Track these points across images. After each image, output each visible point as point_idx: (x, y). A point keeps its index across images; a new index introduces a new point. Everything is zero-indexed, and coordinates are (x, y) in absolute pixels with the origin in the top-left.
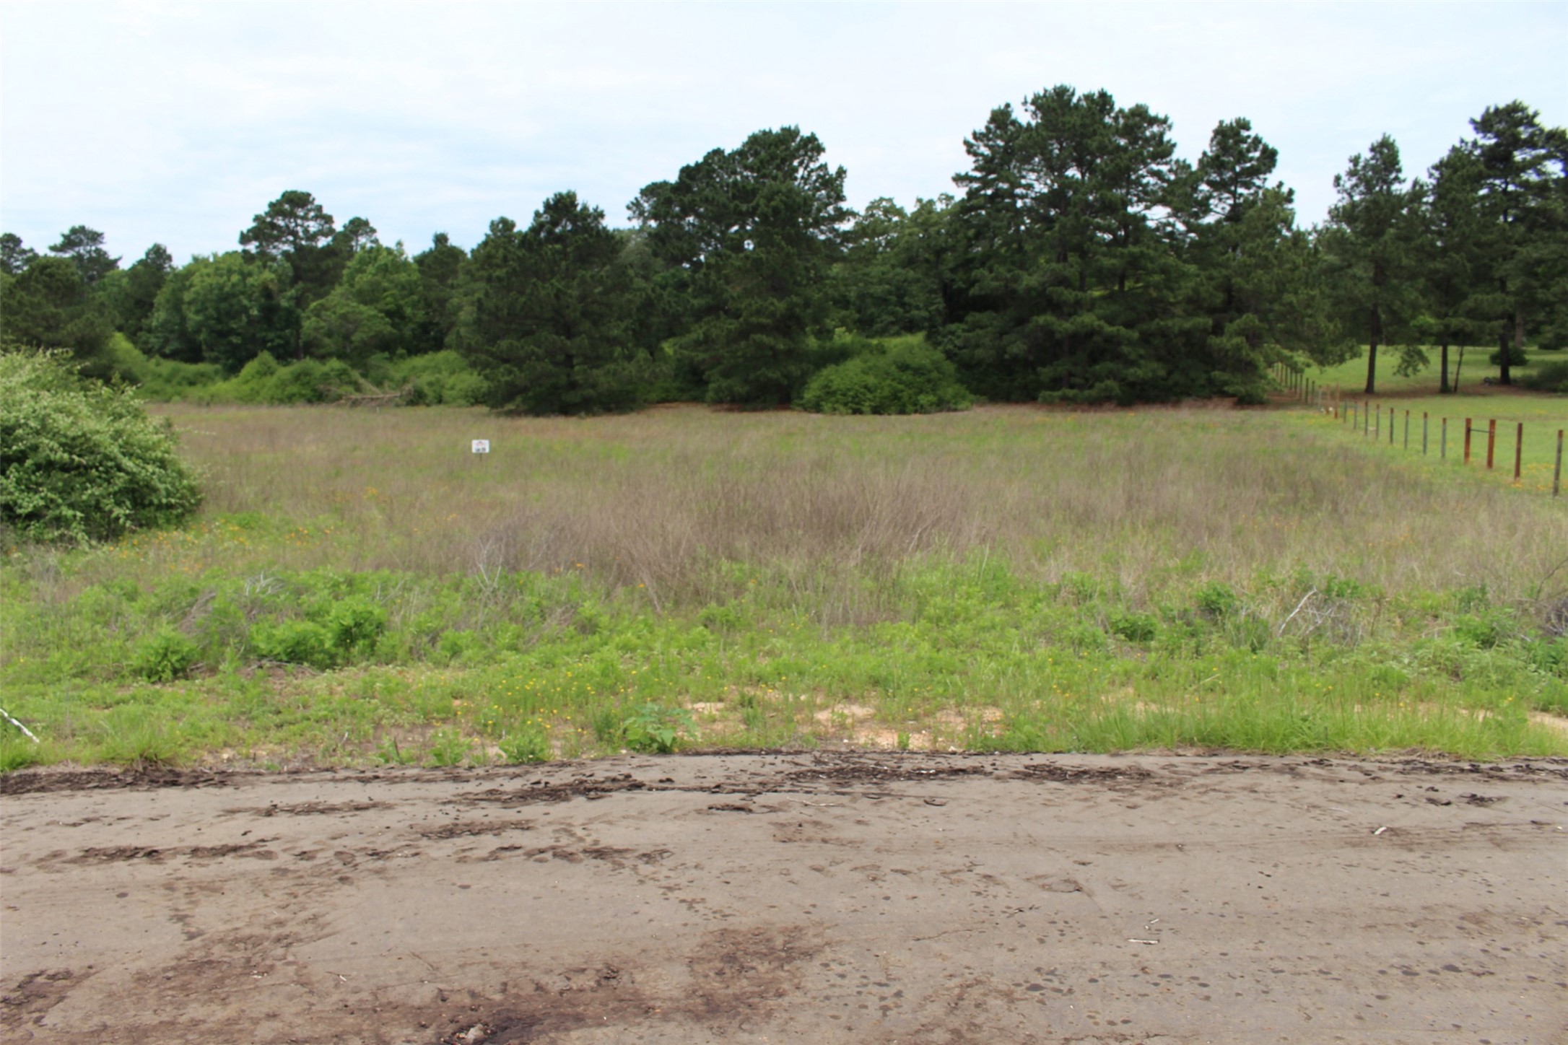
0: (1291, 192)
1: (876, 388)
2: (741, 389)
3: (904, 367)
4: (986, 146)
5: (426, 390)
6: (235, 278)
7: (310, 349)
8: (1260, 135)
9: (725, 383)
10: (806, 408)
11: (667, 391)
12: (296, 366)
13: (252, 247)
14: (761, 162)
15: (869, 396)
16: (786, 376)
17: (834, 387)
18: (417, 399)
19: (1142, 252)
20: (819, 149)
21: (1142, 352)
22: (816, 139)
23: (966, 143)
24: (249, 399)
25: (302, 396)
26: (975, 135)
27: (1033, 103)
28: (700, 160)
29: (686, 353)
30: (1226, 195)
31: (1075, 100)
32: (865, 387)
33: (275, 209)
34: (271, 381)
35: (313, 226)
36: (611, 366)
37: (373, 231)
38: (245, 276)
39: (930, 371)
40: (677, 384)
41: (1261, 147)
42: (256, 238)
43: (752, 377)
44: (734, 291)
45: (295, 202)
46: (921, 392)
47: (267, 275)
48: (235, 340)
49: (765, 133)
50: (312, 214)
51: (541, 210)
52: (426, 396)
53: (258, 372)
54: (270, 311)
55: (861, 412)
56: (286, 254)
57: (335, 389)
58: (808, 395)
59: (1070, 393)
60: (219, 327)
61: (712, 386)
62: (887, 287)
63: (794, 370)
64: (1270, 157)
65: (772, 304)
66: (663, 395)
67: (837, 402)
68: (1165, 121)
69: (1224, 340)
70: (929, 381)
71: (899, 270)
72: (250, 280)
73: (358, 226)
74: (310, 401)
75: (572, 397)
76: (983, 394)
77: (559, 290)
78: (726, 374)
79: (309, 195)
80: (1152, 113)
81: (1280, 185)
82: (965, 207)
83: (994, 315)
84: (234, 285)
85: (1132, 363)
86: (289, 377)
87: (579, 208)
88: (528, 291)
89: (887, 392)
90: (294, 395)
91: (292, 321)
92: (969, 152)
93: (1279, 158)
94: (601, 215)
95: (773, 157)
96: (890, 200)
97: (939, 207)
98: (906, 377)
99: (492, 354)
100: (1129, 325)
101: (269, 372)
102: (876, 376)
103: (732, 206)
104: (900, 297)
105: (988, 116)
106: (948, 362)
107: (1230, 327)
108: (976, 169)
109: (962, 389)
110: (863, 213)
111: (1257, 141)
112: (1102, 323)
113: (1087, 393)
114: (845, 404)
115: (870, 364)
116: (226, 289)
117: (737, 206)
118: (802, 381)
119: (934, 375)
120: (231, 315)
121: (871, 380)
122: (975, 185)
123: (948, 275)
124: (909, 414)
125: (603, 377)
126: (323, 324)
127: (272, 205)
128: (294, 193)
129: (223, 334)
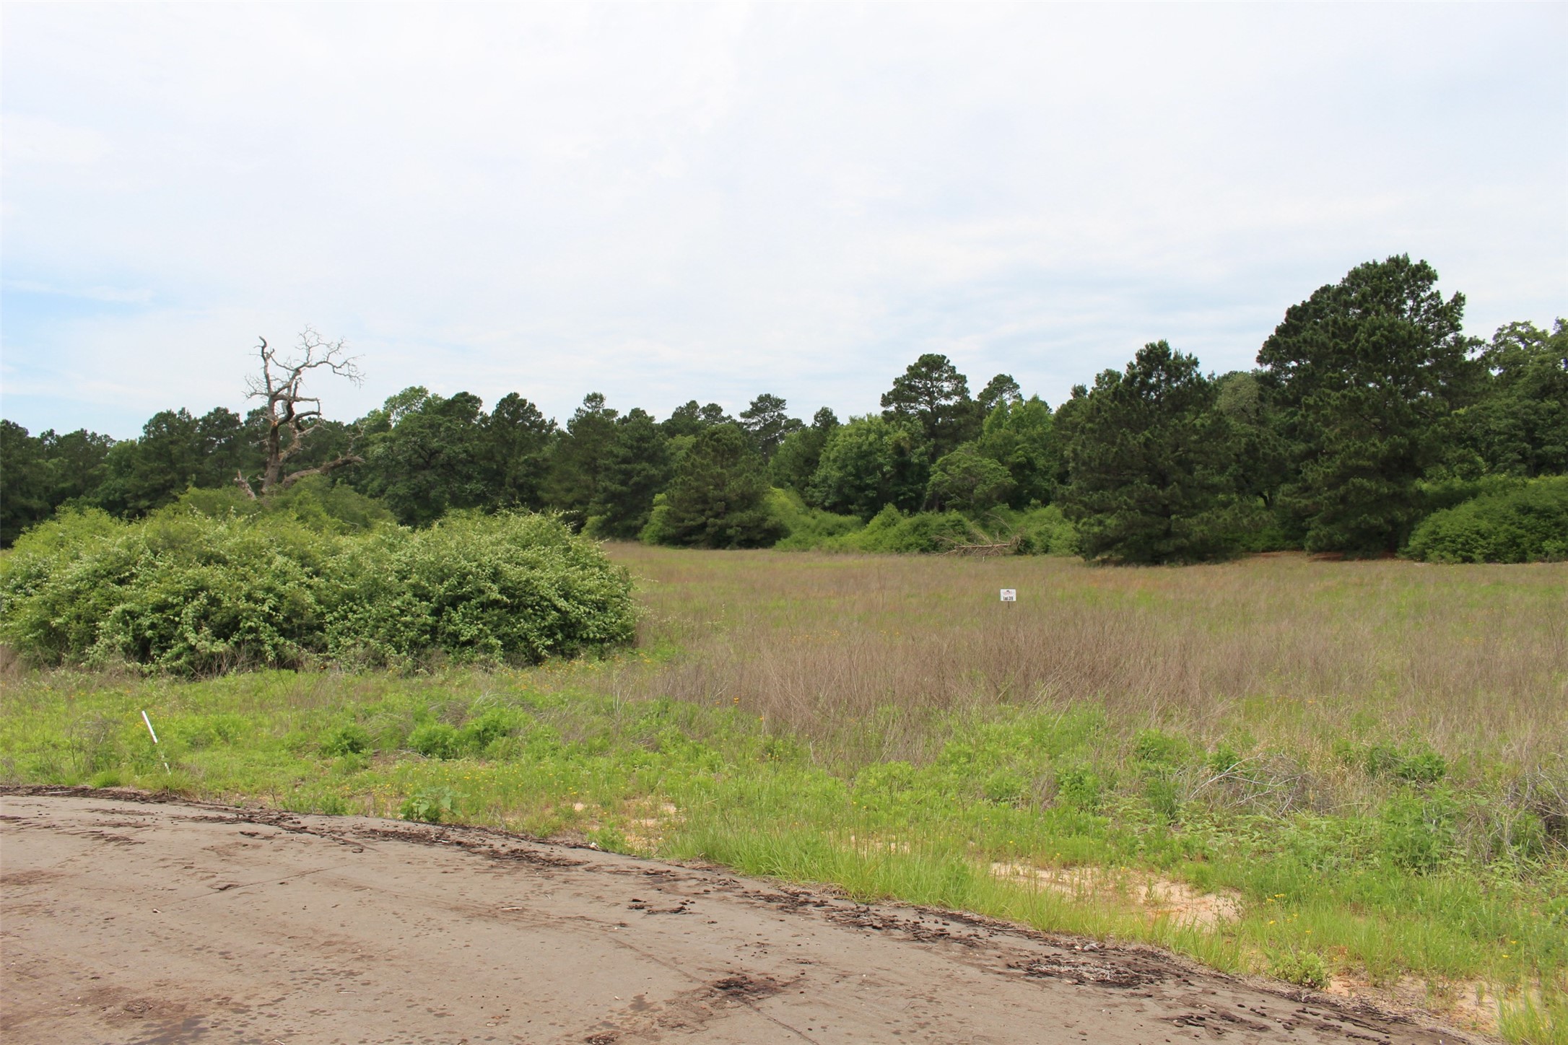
1: (1490, 534)
2: (1340, 537)
3: (1526, 510)
5: (1034, 538)
6: (872, 437)
7: (940, 503)
9: (1325, 531)
10: (1412, 557)
11: (1274, 539)
12: (917, 518)
13: (892, 408)
14: (1364, 296)
15: (1482, 542)
16: (1392, 522)
17: (1442, 534)
18: (1024, 548)
20: (1431, 277)
22: (1425, 267)
24: (872, 548)
25: (918, 545)
28: (1308, 300)
29: (1288, 499)
32: (1478, 533)
33: (913, 371)
34: (893, 531)
35: (947, 387)
36: (1205, 515)
37: (1017, 386)
38: (881, 435)
39: (1558, 514)
40: (1282, 532)
42: (896, 399)
43: (1353, 524)
44: (1331, 433)
45: (932, 365)
46: (1547, 537)
47: (902, 433)
48: (872, 494)
49: (1367, 266)
50: (945, 375)
51: (1135, 361)
52: (1033, 545)
53: (883, 524)
54: (904, 469)
55: (1471, 560)
56: (922, 413)
57: (948, 540)
58: (1417, 540)
60: (858, 482)
61: (1311, 533)
62: (1511, 421)
63: (1400, 515)
65: (1374, 445)
66: (1269, 544)
67: (1445, 549)
70: (1557, 525)
71: (1527, 402)
72: (886, 439)
73: (1002, 383)
74: (924, 550)
75: (1163, 546)
77: (1148, 439)
78: (1328, 521)
79: (944, 357)
84: (870, 444)
86: (909, 527)
87: (1172, 357)
88: (1118, 441)
89: (1502, 538)
90: (911, 545)
91: (923, 475)
94: (1196, 363)
95: (1375, 292)
96: (1526, 324)
98: (1529, 520)
99: (1085, 505)
101: (891, 523)
102: (1490, 520)
103: (1332, 345)
104: (1530, 431)
110: (1491, 342)
114: (1454, 552)
115: (1487, 507)
116: (864, 448)
117: (1337, 344)
118: (1409, 527)
120: (870, 472)
121: (1484, 525)
124: (1530, 562)
125: (1197, 527)
126: (947, 477)
127: (910, 369)
128: (930, 356)
129: (861, 489)
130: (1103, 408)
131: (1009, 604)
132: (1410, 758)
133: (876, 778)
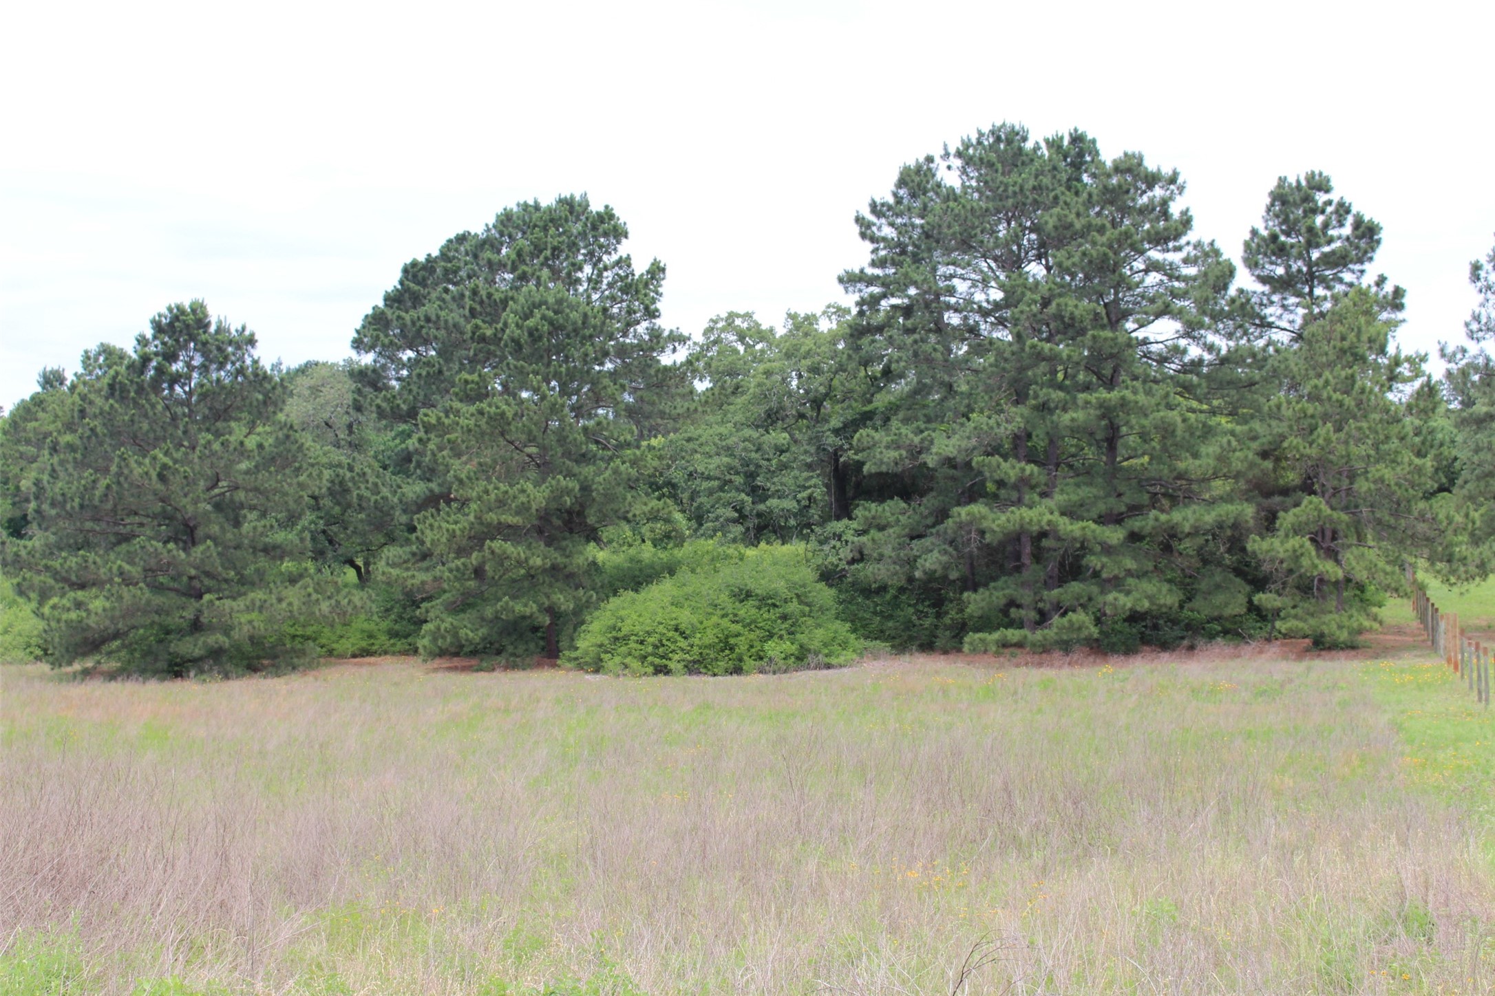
0: (1398, 293)
1: (694, 630)
2: (471, 632)
3: (744, 595)
4: (892, 225)
8: (1347, 200)
9: (449, 621)
10: (581, 666)
11: (371, 636)
14: (519, 254)
15: (683, 643)
16: (551, 611)
17: (625, 630)
19: (1123, 398)
20: (619, 233)
21: (1130, 564)
22: (611, 216)
23: (859, 220)
26: (875, 208)
27: (959, 154)
28: (435, 253)
29: (395, 572)
30: (1292, 300)
31: (1029, 145)
32: (676, 629)
36: (258, 595)
39: (786, 601)
40: (385, 625)
41: (1350, 220)
43: (489, 612)
44: (461, 467)
46: (770, 636)
49: (525, 207)
51: (149, 333)
55: (667, 671)
58: (586, 642)
59: (1013, 634)
61: (426, 627)
62: (726, 460)
63: (563, 600)
64: (1367, 234)
65: (523, 491)
66: (364, 644)
67: (629, 654)
68: (1173, 180)
69: (1276, 542)
70: (784, 617)
71: (748, 432)
75: (190, 647)
76: (880, 635)
77: (165, 466)
78: (458, 608)
80: (1150, 165)
81: (1381, 280)
82: (858, 332)
83: (903, 505)
85: (1116, 583)
87: (212, 329)
88: (114, 469)
89: (710, 638)
92: (863, 236)
93: (1383, 235)
94: (252, 341)
95: (538, 249)
96: (748, 316)
97: (825, 326)
98: (747, 610)
99: (55, 575)
100: (1110, 519)
102: (694, 610)
103: (469, 327)
104: (751, 476)
105: (895, 177)
106: (822, 585)
107: (1287, 519)
108: (873, 264)
109: (843, 628)
110: (699, 338)
111: (1343, 209)
112: (1056, 517)
113: (1039, 635)
114: (643, 658)
115: (689, 589)
117: (476, 327)
118: (577, 619)
119: (793, 607)
121: (685, 617)
122: (876, 290)
123: (831, 440)
124: (748, 673)
125: (243, 615)
130: (90, 410)
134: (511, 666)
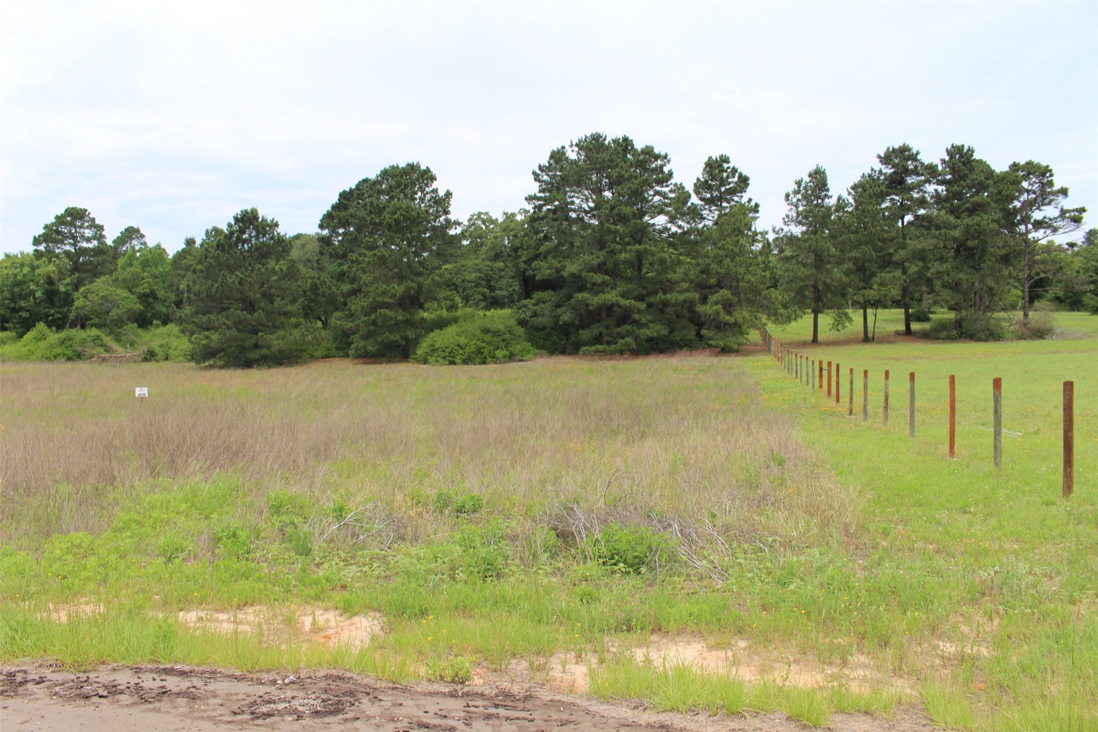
0: (757, 205)
1: (466, 346)
2: (372, 348)
3: (486, 331)
4: (547, 175)
5: (157, 350)
6: (26, 270)
7: (82, 322)
8: (736, 167)
9: (362, 343)
10: (418, 361)
11: (329, 349)
12: (64, 334)
13: (42, 248)
14: (391, 187)
15: (461, 351)
16: (406, 338)
17: (437, 346)
18: (150, 356)
19: (645, 248)
20: (433, 178)
21: (650, 318)
22: (429, 171)
23: (534, 173)
24: (26, 358)
25: (64, 355)
26: (540, 168)
27: (577, 145)
28: (354, 187)
29: (339, 322)
30: (714, 208)
31: (607, 142)
32: (458, 345)
33: (60, 220)
34: (43, 344)
35: (88, 233)
36: (282, 333)
37: (143, 236)
38: (33, 268)
39: (504, 334)
40: (334, 345)
41: (737, 175)
42: (46, 241)
43: (379, 339)
44: (366, 278)
45: (76, 215)
46: (498, 348)
47: (52, 268)
48: (24, 314)
49: (393, 167)
50: (87, 224)
51: (233, 222)
52: (156, 354)
53: (35, 338)
54: (51, 295)
55: (455, 363)
56: (67, 253)
57: (89, 351)
58: (420, 352)
59: (600, 347)
60: (13, 305)
61: (353, 346)
62: (478, 274)
63: (410, 334)
64: (744, 181)
65: (393, 288)
66: (326, 353)
67: (439, 356)
68: (665, 157)
69: (708, 308)
70: (503, 340)
71: (488, 263)
72: (38, 271)
73: (131, 233)
74: (69, 359)
75: (254, 354)
76: (543, 347)
77: (241, 279)
78: (366, 337)
79: (86, 210)
80: (656, 151)
81: (750, 200)
82: (533, 220)
83: (553, 293)
84: (24, 275)
85: (643, 326)
86: (57, 341)
87: (260, 220)
88: (220, 280)
89: (473, 349)
90: (59, 355)
91: (68, 300)
92: (535, 180)
93: (750, 181)
94: (277, 225)
95: (398, 185)
96: (486, 213)
97: (519, 218)
98: (488, 337)
99: (196, 325)
100: (640, 298)
101: (44, 337)
102: (466, 338)
103: (369, 219)
104: (488, 281)
105: (549, 155)
106: (519, 327)
107: (712, 298)
108: (540, 191)
109: (528, 345)
110: (466, 223)
111: (734, 170)
112: (619, 298)
113: (613, 347)
114: (444, 358)
115: (463, 329)
116: (19, 278)
117: (372, 218)
118: (416, 342)
119: (507, 336)
120: (24, 297)
121: (462, 340)
122: (541, 203)
123: (522, 266)
124: (488, 364)
125: (276, 341)
126: (88, 303)
127: (57, 217)
128: (73, 208)
129: (15, 311)
130: (209, 255)
131: (142, 399)
132: (461, 499)
133: (60, 548)
134: (390, 361)
